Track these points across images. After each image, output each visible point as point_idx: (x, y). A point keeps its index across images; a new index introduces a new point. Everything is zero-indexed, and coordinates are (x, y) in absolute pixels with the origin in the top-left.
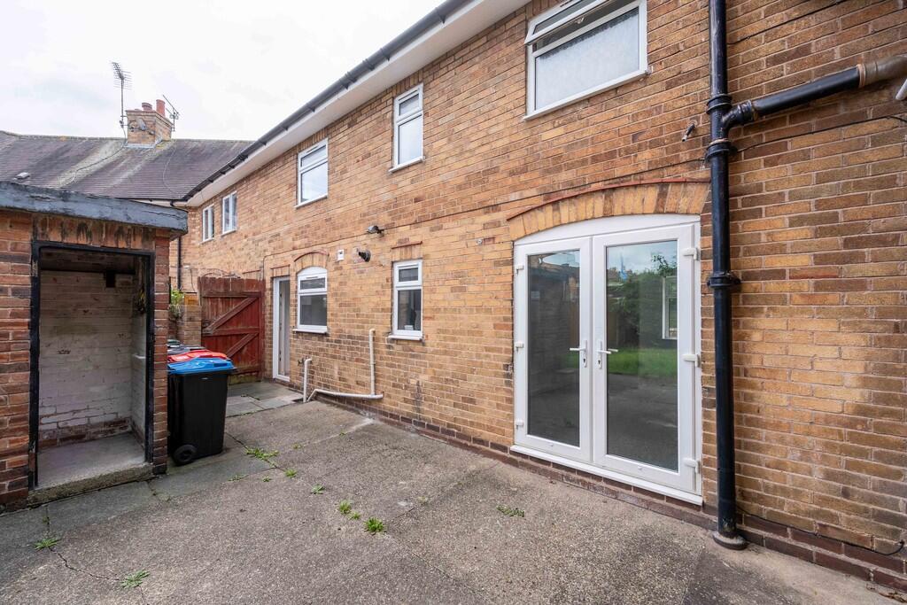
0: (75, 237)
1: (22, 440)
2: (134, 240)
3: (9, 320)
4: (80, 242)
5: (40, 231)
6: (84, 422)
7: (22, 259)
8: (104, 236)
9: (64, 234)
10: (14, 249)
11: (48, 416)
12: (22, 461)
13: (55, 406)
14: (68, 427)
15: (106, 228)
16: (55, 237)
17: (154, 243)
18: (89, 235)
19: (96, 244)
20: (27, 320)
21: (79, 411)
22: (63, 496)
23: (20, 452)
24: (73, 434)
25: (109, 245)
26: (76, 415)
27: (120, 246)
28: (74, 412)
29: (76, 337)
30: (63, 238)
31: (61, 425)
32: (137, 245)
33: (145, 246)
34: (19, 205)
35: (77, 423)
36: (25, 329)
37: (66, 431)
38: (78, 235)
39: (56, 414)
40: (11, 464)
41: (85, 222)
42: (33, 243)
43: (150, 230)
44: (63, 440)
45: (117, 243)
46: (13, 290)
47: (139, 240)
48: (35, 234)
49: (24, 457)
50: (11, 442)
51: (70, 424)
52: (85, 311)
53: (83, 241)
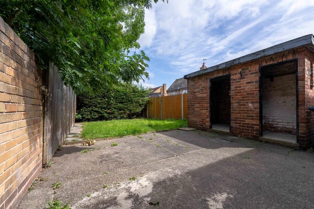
0: (269, 62)
1: (258, 122)
2: (289, 56)
3: (254, 90)
4: (271, 63)
5: (261, 64)
6: (292, 127)
7: (257, 73)
8: (278, 59)
9: (266, 62)
10: (255, 71)
11: (280, 122)
12: (258, 128)
13: (282, 120)
14: (286, 127)
15: (279, 56)
16: (264, 64)
17: (297, 55)
18: (273, 60)
19: (275, 62)
20: (258, 89)
21: (290, 123)
22: (268, 142)
23: (257, 125)
24: (288, 130)
25: (280, 61)
26: (289, 124)
27: (284, 60)
28: (288, 123)
29: (288, 97)
30: (266, 63)
31: (284, 126)
32: (290, 58)
33: (293, 57)
34: (254, 58)
35: (289, 127)
36: (258, 92)
37: (286, 129)
38: (270, 61)
39: (282, 122)
40: (255, 128)
41: (272, 56)
42: (259, 67)
43: (296, 50)
44: (284, 131)
45: (282, 60)
46: (255, 81)
47: (291, 55)
48: (259, 65)
49: (258, 127)
50: (256, 122)
51: (287, 127)
52: (291, 88)
53: (272, 63)
